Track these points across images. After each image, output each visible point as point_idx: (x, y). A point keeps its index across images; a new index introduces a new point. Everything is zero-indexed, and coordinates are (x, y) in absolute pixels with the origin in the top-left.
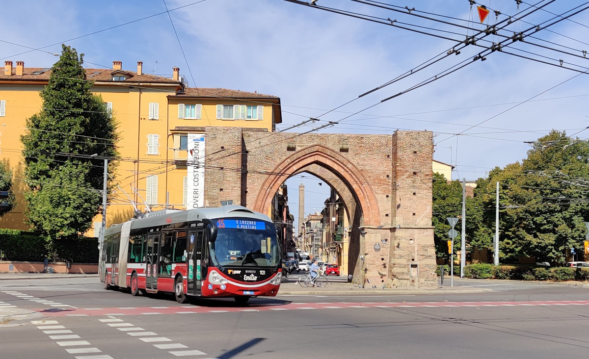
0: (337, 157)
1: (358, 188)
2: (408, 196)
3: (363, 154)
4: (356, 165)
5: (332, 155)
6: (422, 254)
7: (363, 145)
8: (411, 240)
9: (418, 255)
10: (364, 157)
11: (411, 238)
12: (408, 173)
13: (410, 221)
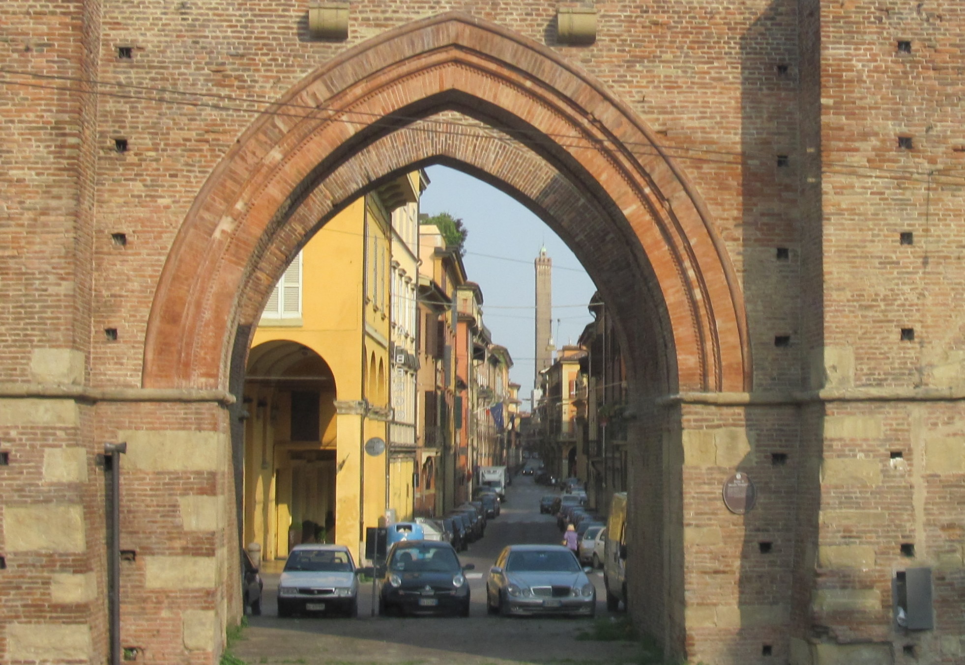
0: (548, 72)
1: (648, 217)
2: (877, 249)
3: (668, 56)
4: (635, 110)
5: (523, 66)
6: (946, 518)
7: (663, 18)
8: (894, 455)
9: (928, 524)
10: (672, 71)
11: (896, 447)
12: (874, 142)
13: (887, 368)
